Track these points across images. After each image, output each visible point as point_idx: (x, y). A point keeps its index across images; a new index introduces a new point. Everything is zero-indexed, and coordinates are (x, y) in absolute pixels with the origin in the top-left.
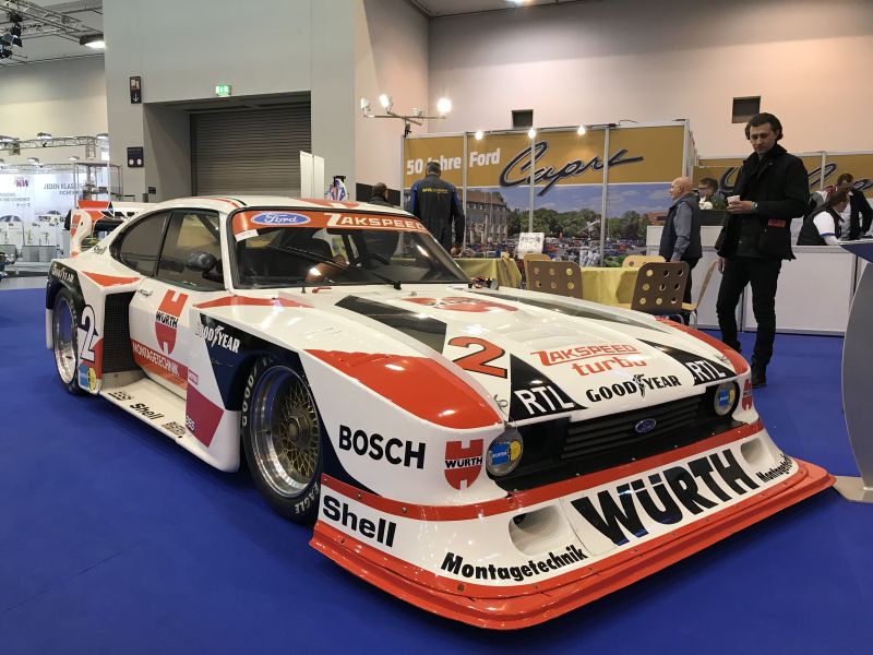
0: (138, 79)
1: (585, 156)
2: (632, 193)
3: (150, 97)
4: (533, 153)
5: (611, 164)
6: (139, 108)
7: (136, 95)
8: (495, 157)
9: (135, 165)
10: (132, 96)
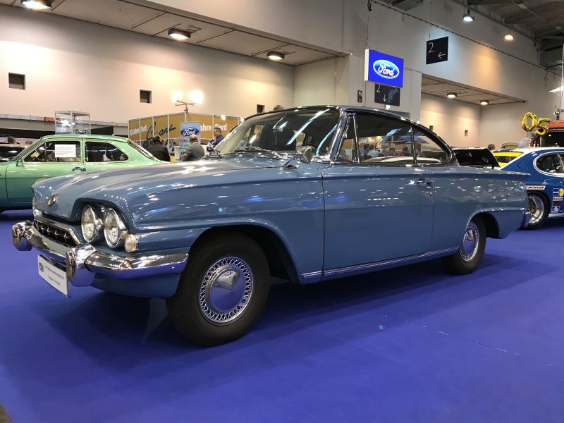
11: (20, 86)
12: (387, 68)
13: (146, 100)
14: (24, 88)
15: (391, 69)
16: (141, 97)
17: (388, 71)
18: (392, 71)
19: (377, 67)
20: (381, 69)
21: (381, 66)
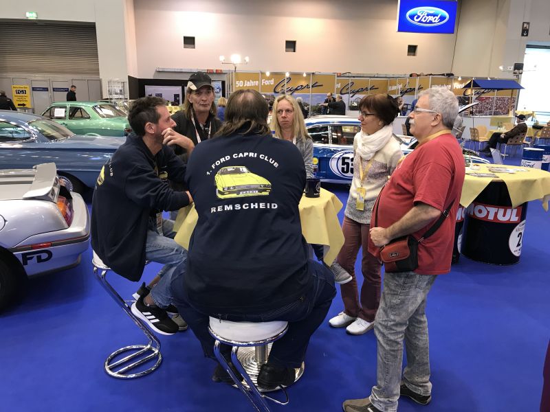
1: (304, 83)
2: (319, 97)
4: (286, 81)
5: (312, 86)
8: (272, 82)
11: (193, 46)
12: (428, 15)
13: (292, 50)
14: (194, 48)
15: (434, 15)
16: (287, 47)
17: (431, 18)
18: (437, 18)
19: (412, 17)
20: (418, 17)
21: (419, 14)
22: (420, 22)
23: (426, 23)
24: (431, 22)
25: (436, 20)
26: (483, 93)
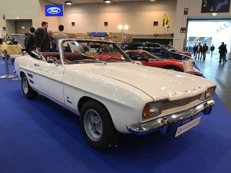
0: (4, 15)
3: (6, 18)
6: (5, 20)
7: (4, 18)
9: (4, 30)
10: (3, 18)
14: (75, 26)
17: (55, 11)
20: (51, 11)
21: (51, 10)
22: (52, 12)
23: (54, 13)
24: (55, 12)
25: (56, 11)
26: (108, 38)
